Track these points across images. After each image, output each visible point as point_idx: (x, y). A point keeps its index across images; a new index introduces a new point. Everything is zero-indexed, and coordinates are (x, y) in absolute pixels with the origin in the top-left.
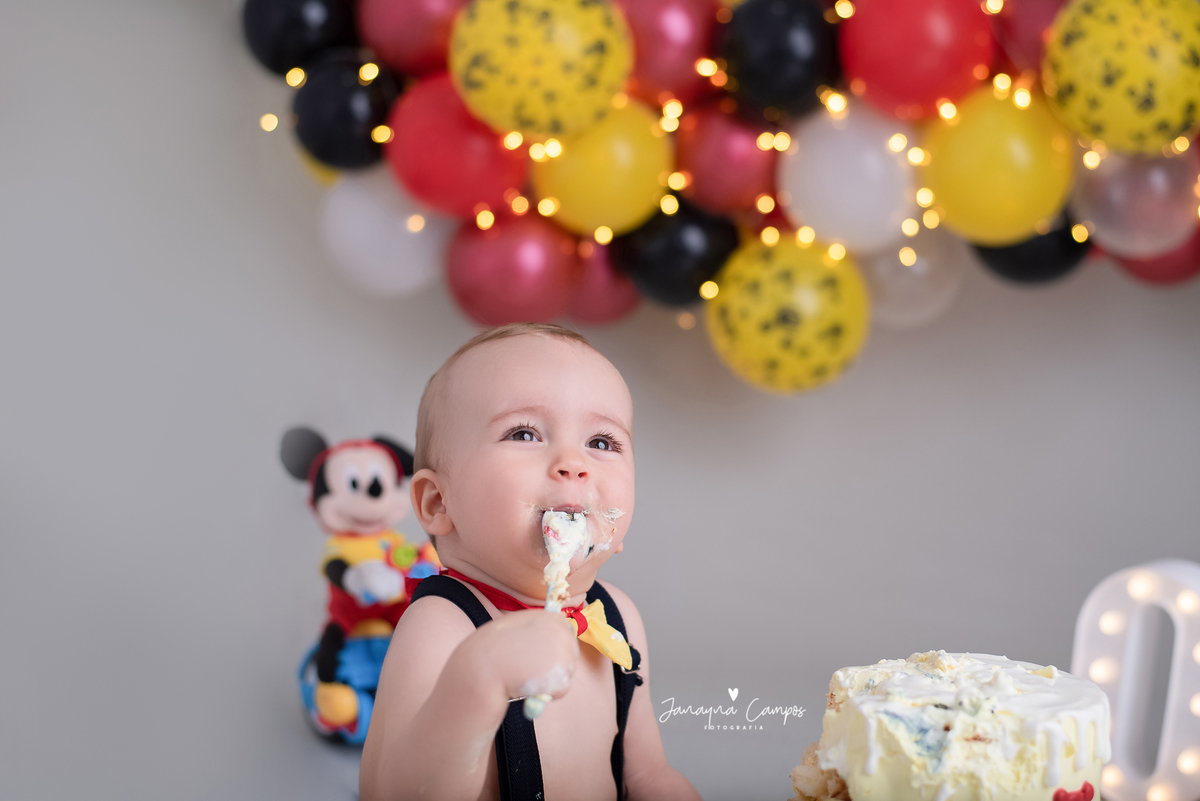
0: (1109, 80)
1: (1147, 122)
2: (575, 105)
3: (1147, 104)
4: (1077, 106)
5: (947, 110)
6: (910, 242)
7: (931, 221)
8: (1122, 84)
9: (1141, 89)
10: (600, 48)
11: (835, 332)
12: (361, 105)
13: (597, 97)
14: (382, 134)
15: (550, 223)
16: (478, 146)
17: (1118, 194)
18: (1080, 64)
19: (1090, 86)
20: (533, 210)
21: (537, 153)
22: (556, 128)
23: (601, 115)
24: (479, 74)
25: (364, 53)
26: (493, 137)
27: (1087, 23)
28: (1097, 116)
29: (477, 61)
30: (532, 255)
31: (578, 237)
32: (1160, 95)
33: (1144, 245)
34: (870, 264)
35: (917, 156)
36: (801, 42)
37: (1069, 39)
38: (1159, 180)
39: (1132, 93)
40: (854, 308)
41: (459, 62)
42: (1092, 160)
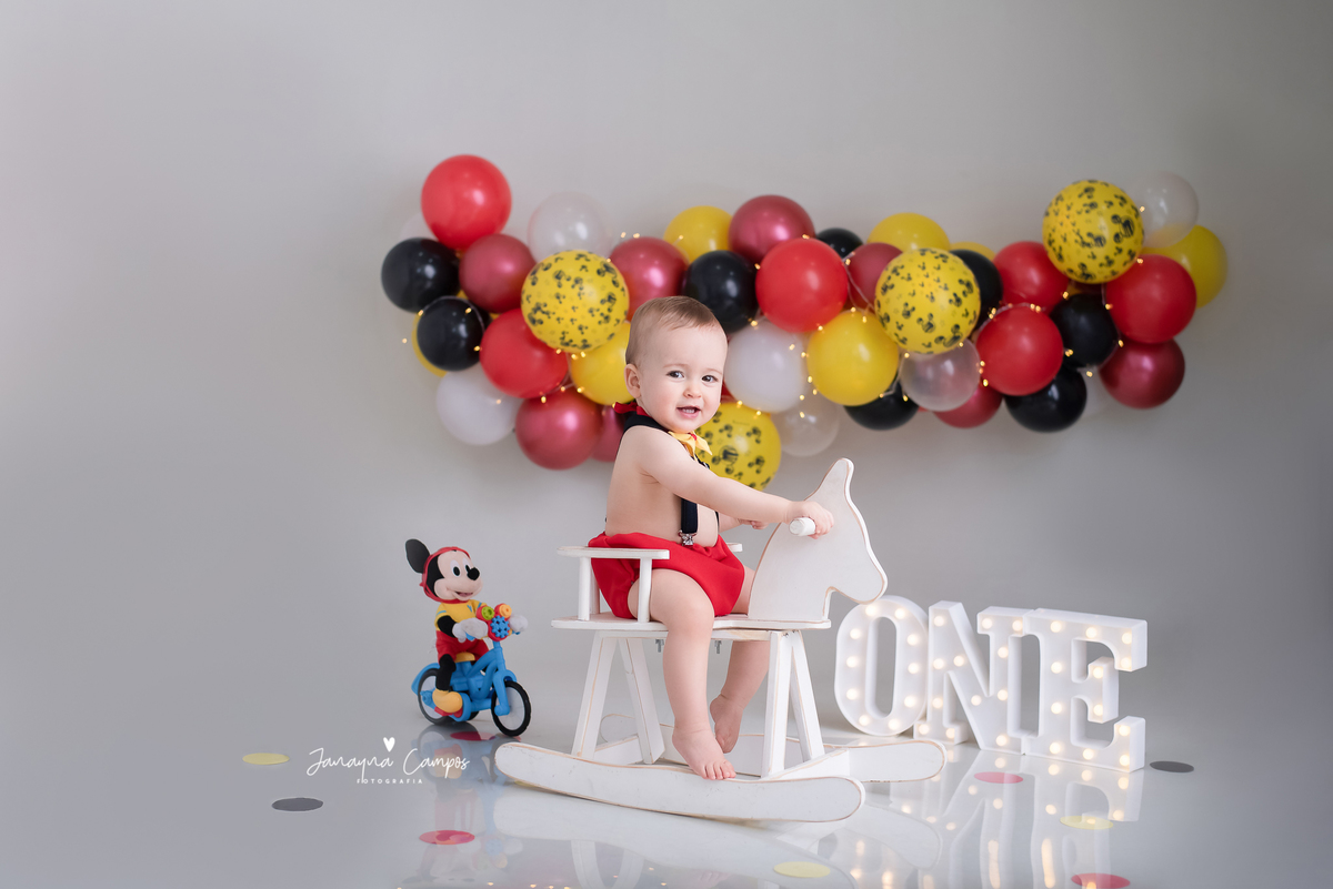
0: (907, 314)
1: (931, 337)
2: (596, 332)
3: (930, 326)
4: (891, 326)
5: (820, 328)
6: (802, 406)
7: (815, 392)
8: (915, 316)
9: (926, 320)
10: (611, 298)
11: (759, 461)
12: (462, 329)
13: (610, 327)
14: (477, 348)
15: (581, 396)
16: (538, 354)
17: (930, 373)
18: (891, 303)
19: (897, 317)
20: (572, 390)
21: (574, 356)
22: (585, 346)
23: (612, 335)
24: (539, 316)
25: (462, 296)
26: (548, 350)
27: (895, 280)
28: (902, 334)
29: (537, 308)
30: (571, 420)
31: (599, 407)
32: (935, 321)
33: (949, 405)
34: (779, 419)
35: (803, 354)
36: (732, 287)
37: (885, 289)
38: (949, 366)
39: (920, 320)
40: (770, 447)
41: (527, 308)
42: (907, 355)
